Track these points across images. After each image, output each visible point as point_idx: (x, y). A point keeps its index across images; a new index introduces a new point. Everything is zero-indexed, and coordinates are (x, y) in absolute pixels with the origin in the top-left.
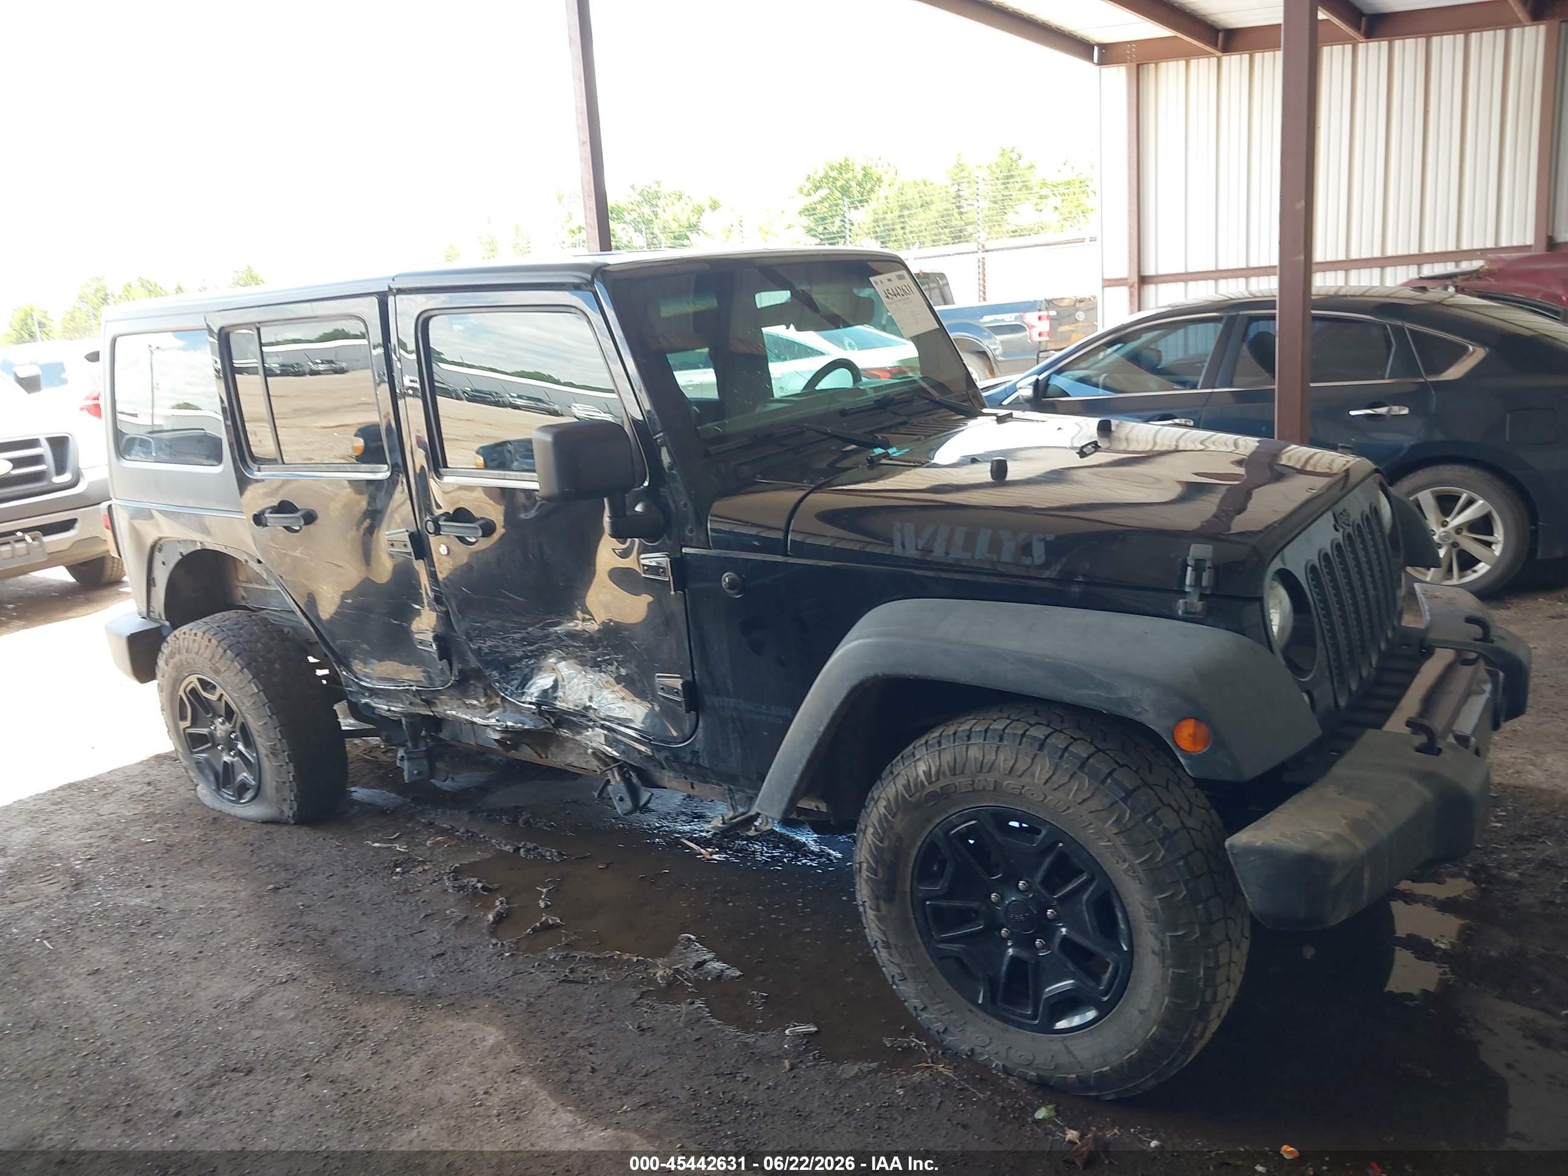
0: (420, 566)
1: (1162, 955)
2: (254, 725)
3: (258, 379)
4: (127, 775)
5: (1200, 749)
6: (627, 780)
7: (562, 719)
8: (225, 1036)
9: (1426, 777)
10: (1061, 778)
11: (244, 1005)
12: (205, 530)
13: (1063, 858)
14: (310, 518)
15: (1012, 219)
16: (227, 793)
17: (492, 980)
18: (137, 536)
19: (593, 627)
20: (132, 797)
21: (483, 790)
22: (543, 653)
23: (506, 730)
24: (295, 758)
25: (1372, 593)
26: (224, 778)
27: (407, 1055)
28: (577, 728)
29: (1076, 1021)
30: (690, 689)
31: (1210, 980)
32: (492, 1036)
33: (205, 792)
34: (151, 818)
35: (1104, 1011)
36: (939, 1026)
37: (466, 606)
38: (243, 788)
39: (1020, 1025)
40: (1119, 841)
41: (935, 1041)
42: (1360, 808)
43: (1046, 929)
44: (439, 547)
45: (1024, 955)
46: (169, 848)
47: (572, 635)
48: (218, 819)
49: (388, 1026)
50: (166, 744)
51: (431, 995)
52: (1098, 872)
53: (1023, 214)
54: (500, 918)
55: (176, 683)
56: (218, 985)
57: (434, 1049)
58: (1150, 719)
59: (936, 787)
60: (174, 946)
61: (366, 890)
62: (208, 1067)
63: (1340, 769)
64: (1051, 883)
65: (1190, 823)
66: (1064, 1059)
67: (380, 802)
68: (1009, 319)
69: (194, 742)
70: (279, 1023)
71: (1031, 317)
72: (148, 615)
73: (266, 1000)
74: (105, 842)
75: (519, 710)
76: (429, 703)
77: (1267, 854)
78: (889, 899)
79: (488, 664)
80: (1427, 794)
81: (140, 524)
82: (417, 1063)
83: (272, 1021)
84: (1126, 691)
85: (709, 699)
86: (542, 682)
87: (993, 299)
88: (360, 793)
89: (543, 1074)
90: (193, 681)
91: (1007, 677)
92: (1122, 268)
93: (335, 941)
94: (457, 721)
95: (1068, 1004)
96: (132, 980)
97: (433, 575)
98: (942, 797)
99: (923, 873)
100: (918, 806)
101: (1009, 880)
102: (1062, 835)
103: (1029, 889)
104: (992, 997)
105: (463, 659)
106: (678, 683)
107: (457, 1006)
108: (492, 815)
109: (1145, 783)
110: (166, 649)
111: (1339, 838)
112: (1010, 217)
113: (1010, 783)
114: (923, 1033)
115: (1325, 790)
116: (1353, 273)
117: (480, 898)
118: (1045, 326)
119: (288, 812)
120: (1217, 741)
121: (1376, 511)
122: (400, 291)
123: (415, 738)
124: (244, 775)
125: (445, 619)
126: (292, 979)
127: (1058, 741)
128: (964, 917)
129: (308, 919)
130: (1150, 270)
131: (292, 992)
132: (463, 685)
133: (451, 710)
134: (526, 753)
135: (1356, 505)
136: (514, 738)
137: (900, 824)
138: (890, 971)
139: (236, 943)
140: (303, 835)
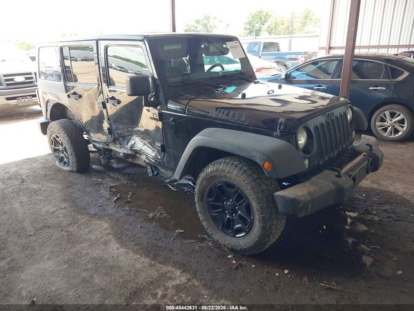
0: (104, 111)
1: (259, 220)
2: (67, 147)
3: (69, 61)
4: (41, 158)
5: (269, 170)
6: (152, 168)
7: (136, 152)
8: (46, 219)
9: (334, 183)
10: (239, 175)
11: (52, 213)
12: (58, 98)
13: (239, 194)
14: (80, 97)
15: (306, 29)
16: (62, 164)
17: (110, 213)
18: (43, 98)
19: (142, 129)
20: (41, 163)
21: (124, 168)
22: (132, 135)
23: (124, 153)
24: (76, 156)
25: (338, 135)
26: (61, 160)
27: (86, 228)
28: (140, 154)
29: (242, 235)
30: (163, 147)
31: (270, 228)
32: (106, 225)
33: (57, 163)
34: (44, 168)
35: (247, 233)
36: (211, 233)
37: (115, 121)
38: (65, 163)
39: (228, 235)
40: (251, 191)
41: (209, 236)
42: (312, 189)
43: (235, 212)
44: (108, 105)
45: (231, 217)
46: (46, 175)
47: (139, 131)
48: (59, 170)
49: (83, 221)
50: (49, 151)
51: (95, 215)
52: (247, 199)
53: (310, 28)
54: (118, 199)
55: (51, 136)
56: (48, 208)
57: (92, 227)
58: (258, 161)
59: (212, 175)
60: (41, 198)
61: (88, 190)
62: (40, 226)
63: (313, 179)
64: (237, 200)
65: (270, 188)
66: (237, 244)
67: (98, 169)
68: (294, 56)
69: (55, 150)
70: (59, 217)
71: (299, 57)
72: (46, 118)
73: (57, 212)
74: (32, 173)
75: (127, 149)
76: (108, 145)
77: (283, 197)
78: (201, 202)
79: (120, 137)
80: (333, 187)
81: (45, 96)
82: (87, 230)
83: (58, 217)
84: (253, 154)
85: (167, 149)
86: (132, 142)
87: (292, 51)
88: (94, 167)
89: (115, 236)
90: (54, 135)
91: (228, 148)
92: (325, 44)
93: (77, 200)
94: (114, 151)
95: (239, 231)
96: (29, 204)
97: (107, 113)
98: (213, 177)
99: (210, 195)
100: (208, 179)
101: (228, 199)
102: (239, 189)
103: (233, 201)
104: (223, 228)
105: (114, 135)
106: (159, 145)
107: (100, 218)
108: (124, 175)
109: (260, 177)
110: (49, 127)
111: (303, 195)
112: (306, 28)
113: (229, 175)
114: (208, 235)
115: (307, 184)
116: (380, 49)
117: (114, 194)
118: (303, 59)
119: (75, 169)
120: (274, 168)
121: (346, 115)
122: (101, 40)
123: (105, 154)
124: (65, 160)
125: (110, 124)
126: (65, 208)
127: (240, 166)
128: (218, 207)
129: (73, 195)
130: (332, 45)
131: (64, 211)
132: (115, 141)
133: (112, 147)
134: (130, 160)
135: (337, 112)
136: (127, 155)
137: (204, 182)
138: (201, 219)
139: (55, 199)
140: (78, 175)
